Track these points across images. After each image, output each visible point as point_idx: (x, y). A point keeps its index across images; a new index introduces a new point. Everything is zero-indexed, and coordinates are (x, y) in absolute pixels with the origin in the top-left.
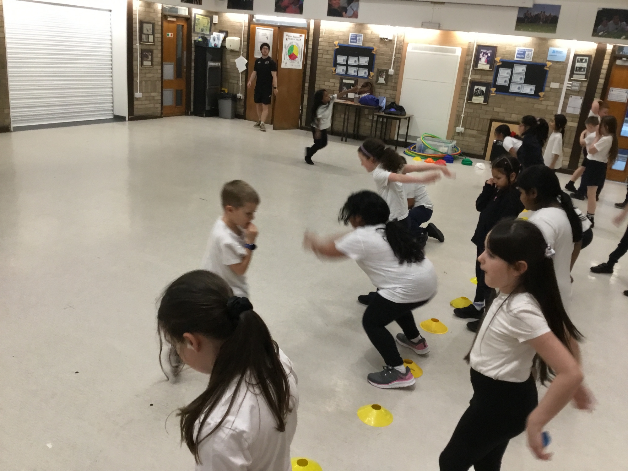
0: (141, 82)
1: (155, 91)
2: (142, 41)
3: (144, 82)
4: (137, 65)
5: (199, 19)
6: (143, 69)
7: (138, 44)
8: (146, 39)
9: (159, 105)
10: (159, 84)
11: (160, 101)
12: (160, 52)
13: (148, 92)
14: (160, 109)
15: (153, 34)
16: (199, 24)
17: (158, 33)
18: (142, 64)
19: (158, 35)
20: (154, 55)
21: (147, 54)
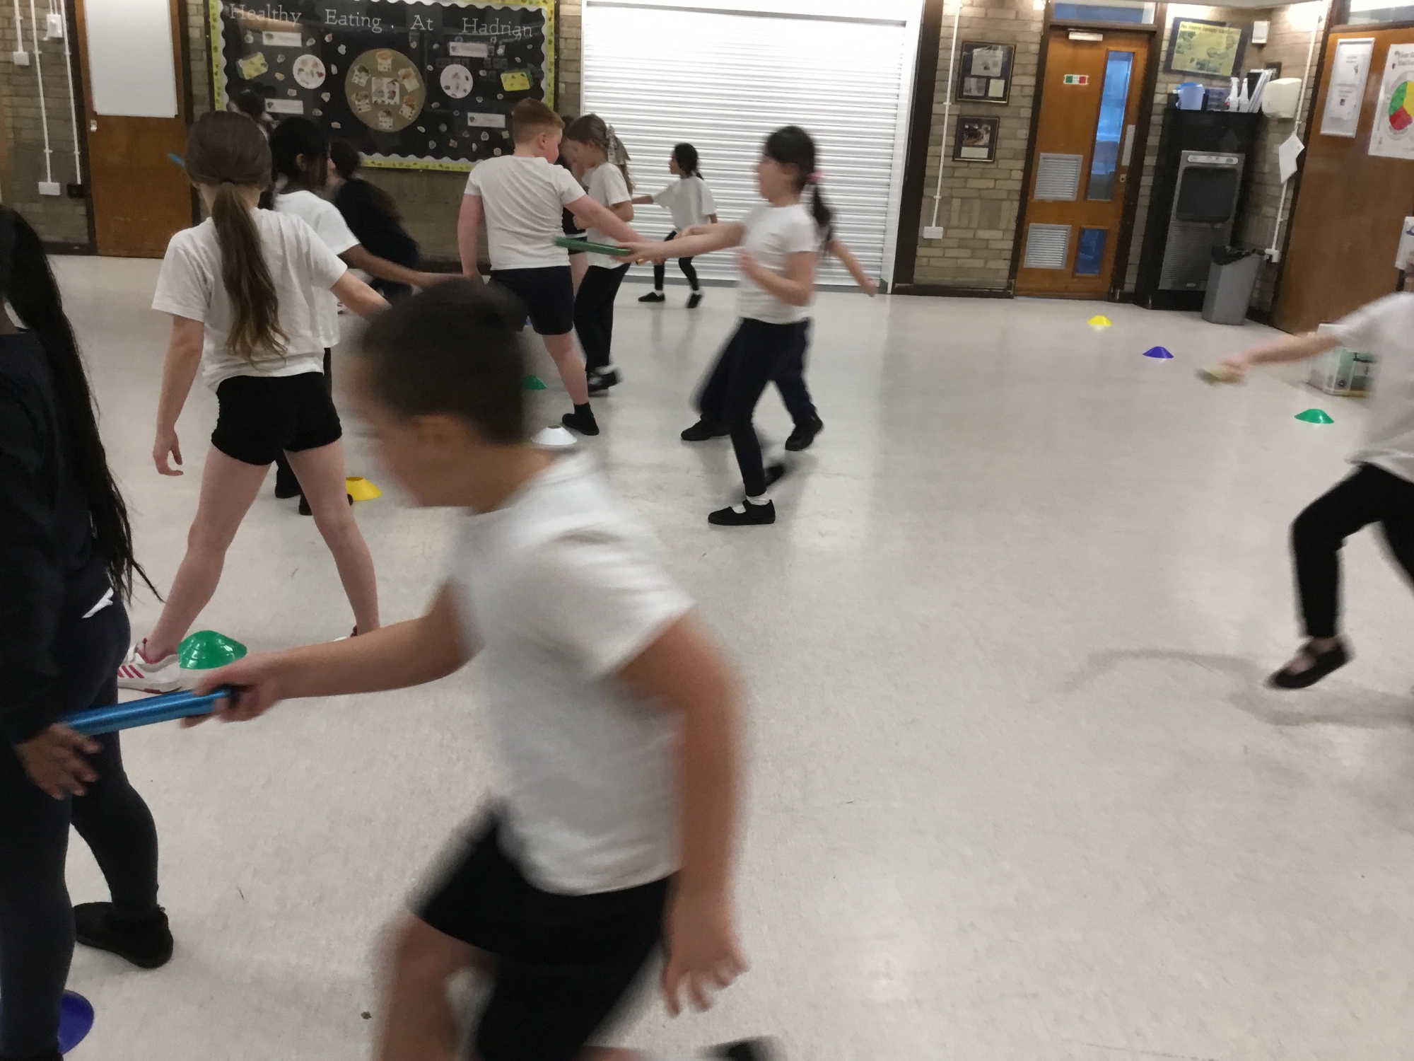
0: (946, 201)
1: (993, 226)
2: (965, 94)
3: (956, 203)
4: (940, 157)
5: (1191, 35)
6: (957, 167)
7: (947, 103)
8: (979, 89)
9: (1004, 266)
10: (1010, 211)
11: (1008, 255)
12: (1027, 124)
13: (968, 228)
14: (1006, 273)
15: (1006, 74)
16: (1190, 47)
17: (1025, 74)
18: (956, 153)
19: (1024, 81)
20: (1001, 132)
21: (977, 127)
